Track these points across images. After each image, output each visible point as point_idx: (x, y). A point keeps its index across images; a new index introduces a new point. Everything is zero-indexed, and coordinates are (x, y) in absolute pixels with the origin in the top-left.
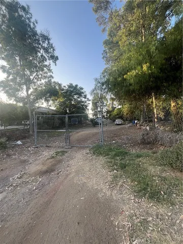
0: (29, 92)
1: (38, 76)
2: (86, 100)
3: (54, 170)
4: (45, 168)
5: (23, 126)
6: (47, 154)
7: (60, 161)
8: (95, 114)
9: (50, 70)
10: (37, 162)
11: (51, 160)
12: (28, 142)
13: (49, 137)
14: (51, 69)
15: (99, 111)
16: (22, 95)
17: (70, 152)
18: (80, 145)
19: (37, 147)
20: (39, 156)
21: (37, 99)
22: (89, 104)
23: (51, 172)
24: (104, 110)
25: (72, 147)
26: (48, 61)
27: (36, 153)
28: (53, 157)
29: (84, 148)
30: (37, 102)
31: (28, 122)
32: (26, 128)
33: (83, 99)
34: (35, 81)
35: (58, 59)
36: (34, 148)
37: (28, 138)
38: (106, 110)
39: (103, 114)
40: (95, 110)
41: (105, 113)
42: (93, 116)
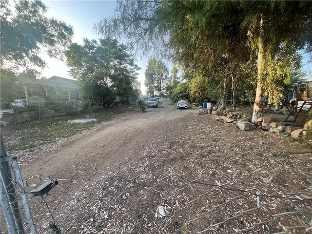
2: (132, 67)
8: (151, 91)
15: (156, 87)
22: (137, 74)
24: (162, 86)
33: (129, 67)
38: (166, 86)
39: (161, 90)
40: (149, 85)
41: (164, 89)
42: (148, 94)
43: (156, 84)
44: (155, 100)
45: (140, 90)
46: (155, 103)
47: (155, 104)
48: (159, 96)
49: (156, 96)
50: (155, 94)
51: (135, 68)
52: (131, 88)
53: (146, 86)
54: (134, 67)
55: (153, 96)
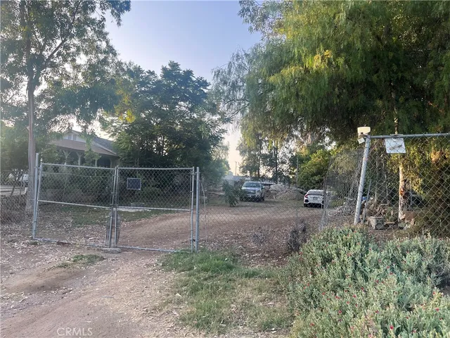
0: (37, 93)
1: (67, 48)
2: (215, 118)
3: (59, 288)
4: (40, 282)
5: (10, 188)
6: (54, 258)
7: (78, 274)
8: (251, 167)
9: (102, 35)
10: (27, 272)
11: (59, 270)
12: (14, 231)
13: (77, 223)
14: (105, 30)
15: (265, 157)
16: (17, 98)
17: (110, 260)
18: (147, 247)
19: (35, 244)
20: (35, 262)
21: (56, 113)
22: (224, 131)
23: (51, 290)
24: (280, 155)
25: (123, 250)
26: (98, 9)
27: (28, 254)
28: (65, 266)
29: (149, 253)
30: (56, 122)
31: (25, 177)
32: (17, 192)
34: (57, 61)
35: (128, 8)
36: (28, 244)
37: (18, 222)
38: (290, 156)
39: (276, 165)
40: (249, 152)
41: (283, 163)
42: (244, 172)
43: (265, 151)
44: (258, 186)
45: (227, 163)
46: (257, 191)
47: (257, 194)
48: (270, 179)
49: (264, 178)
50: (261, 174)
51: (219, 119)
52: (209, 158)
53: (242, 153)
54: (219, 117)
55: (258, 178)
